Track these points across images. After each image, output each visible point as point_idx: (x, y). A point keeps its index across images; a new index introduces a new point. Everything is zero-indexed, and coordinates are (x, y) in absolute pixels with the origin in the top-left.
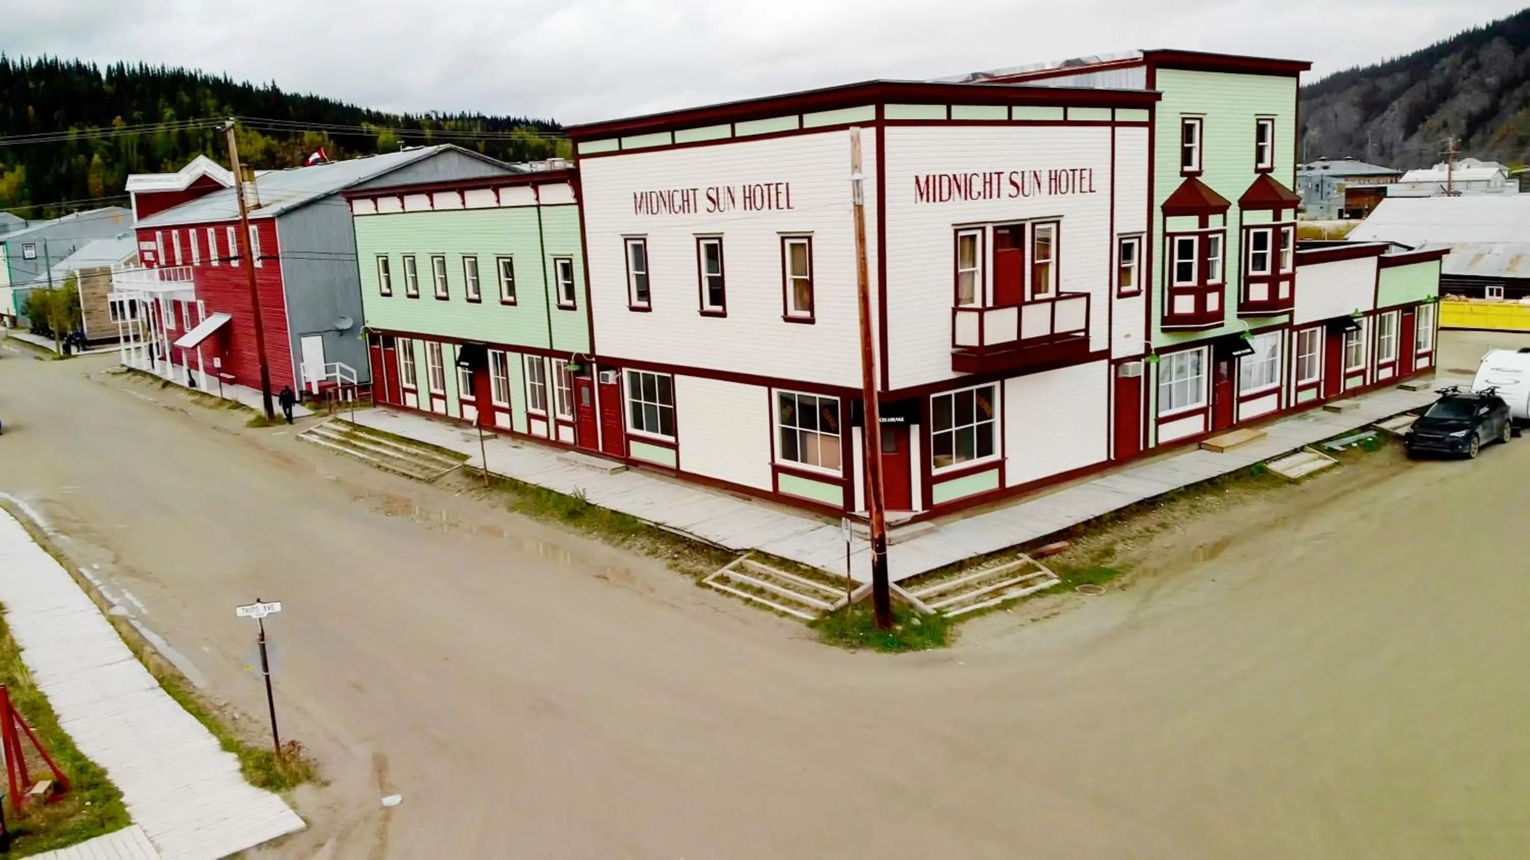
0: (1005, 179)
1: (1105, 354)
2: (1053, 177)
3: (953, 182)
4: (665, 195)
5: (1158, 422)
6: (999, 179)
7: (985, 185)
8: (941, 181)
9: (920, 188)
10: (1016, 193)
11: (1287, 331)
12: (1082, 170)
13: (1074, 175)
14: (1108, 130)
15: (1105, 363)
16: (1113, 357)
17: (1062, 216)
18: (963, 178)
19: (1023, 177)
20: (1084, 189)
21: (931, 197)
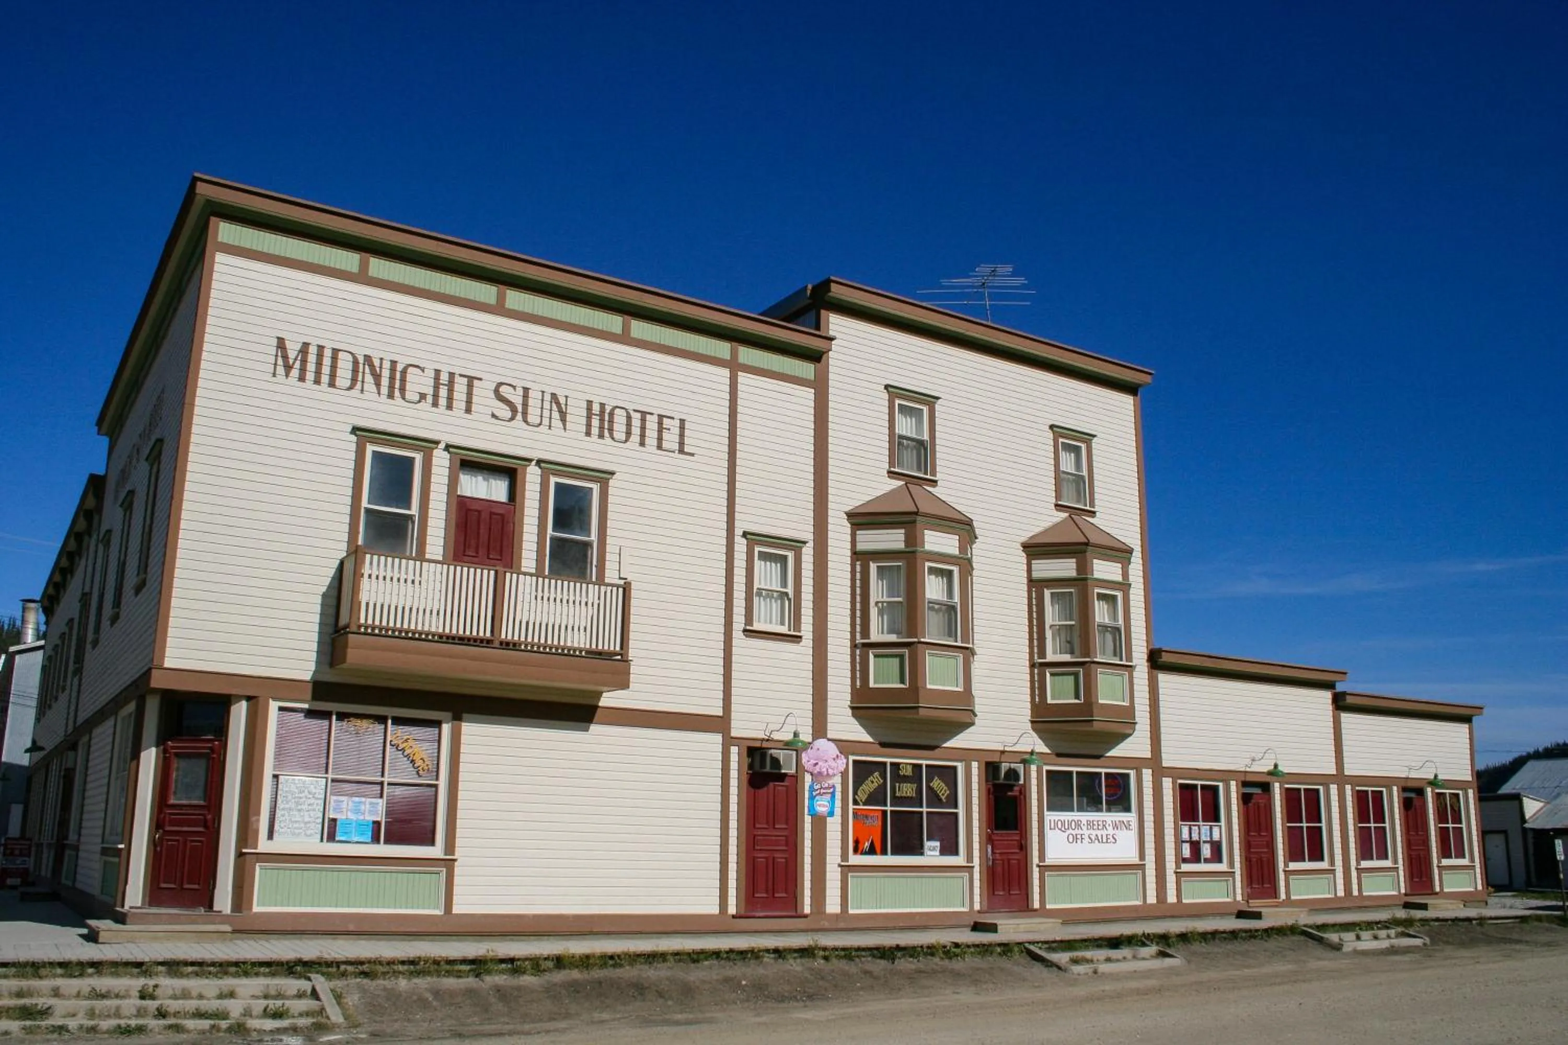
0: (483, 390)
1: (708, 723)
2: (596, 411)
3: (364, 366)
5: (846, 869)
6: (470, 386)
7: (436, 387)
8: (334, 358)
9: (285, 357)
10: (509, 414)
11: (1147, 774)
12: (661, 417)
13: (643, 420)
14: (726, 372)
15: (715, 740)
16: (734, 733)
17: (613, 473)
18: (386, 365)
19: (526, 396)
20: (665, 445)
21: (310, 376)
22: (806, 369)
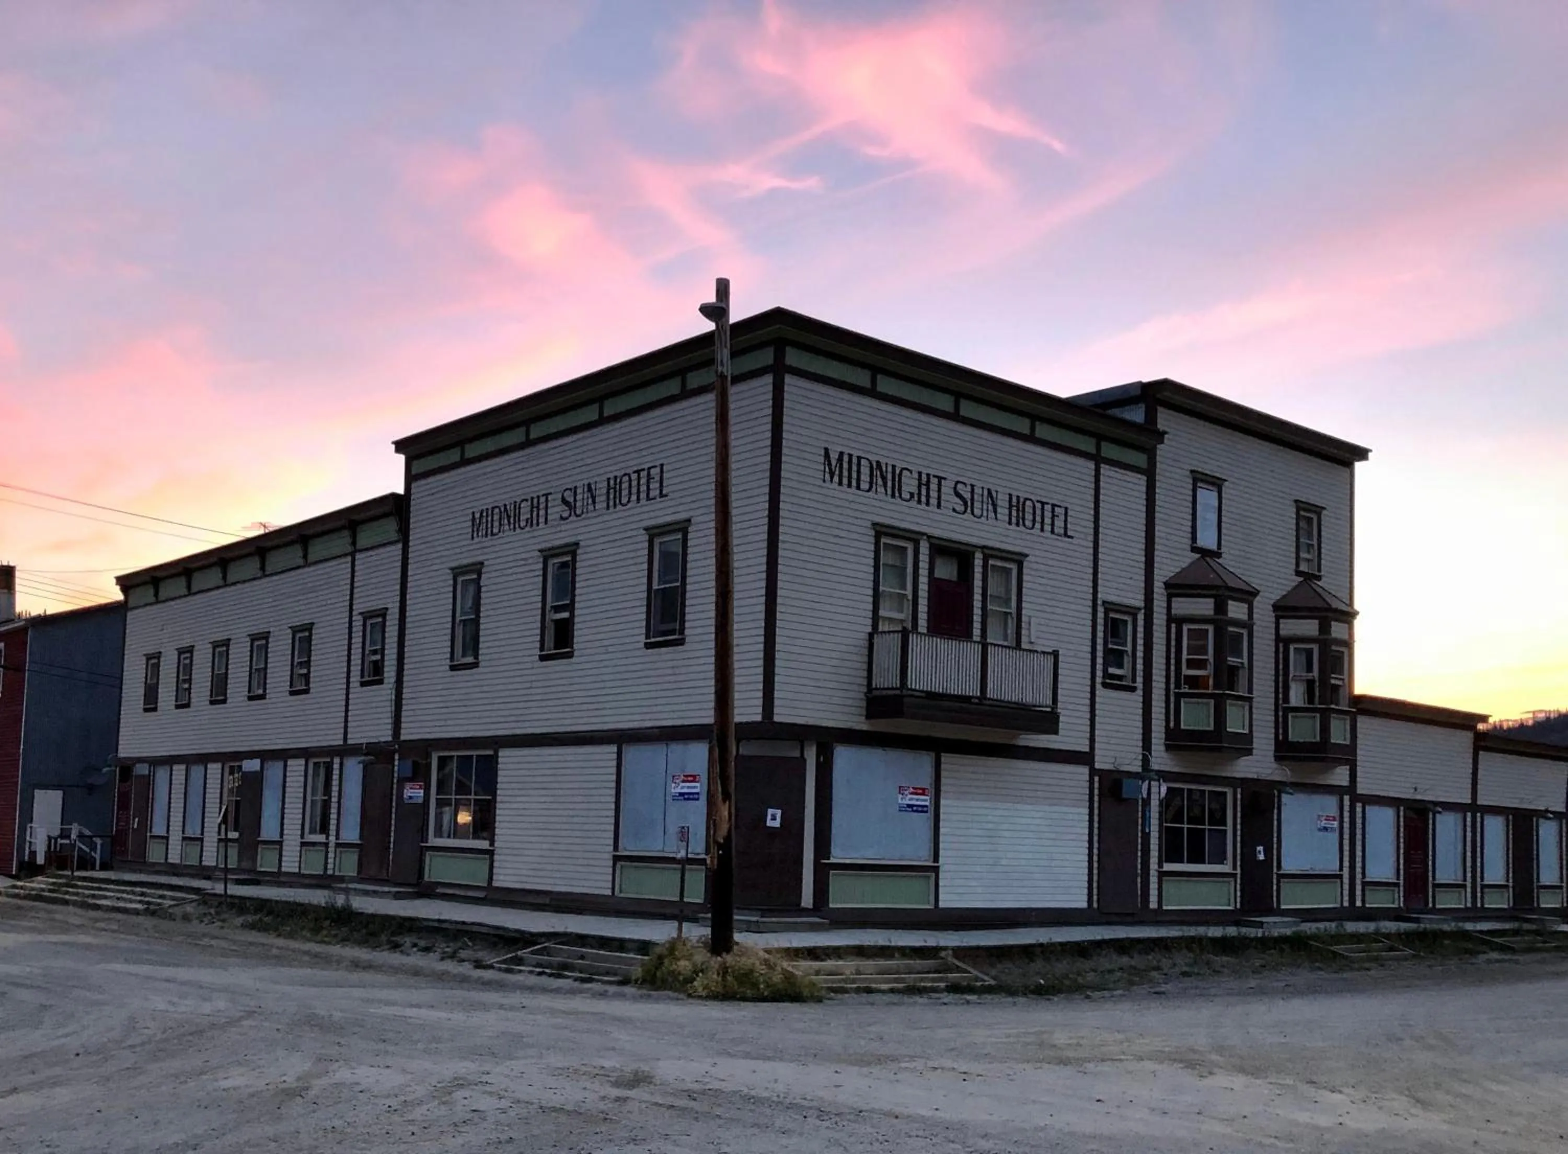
0: (947, 488)
1: (1084, 758)
2: (1014, 504)
3: (877, 473)
4: (511, 508)
5: (1162, 875)
6: (939, 484)
7: (919, 487)
8: (859, 464)
9: (830, 464)
10: (962, 508)
11: (1347, 799)
12: (1054, 506)
13: (1043, 509)
14: (1091, 465)
15: (1084, 771)
16: (1097, 766)
17: (1027, 556)
18: (890, 469)
19: (972, 492)
20: (1056, 531)
21: (845, 481)
22: (1141, 460)
